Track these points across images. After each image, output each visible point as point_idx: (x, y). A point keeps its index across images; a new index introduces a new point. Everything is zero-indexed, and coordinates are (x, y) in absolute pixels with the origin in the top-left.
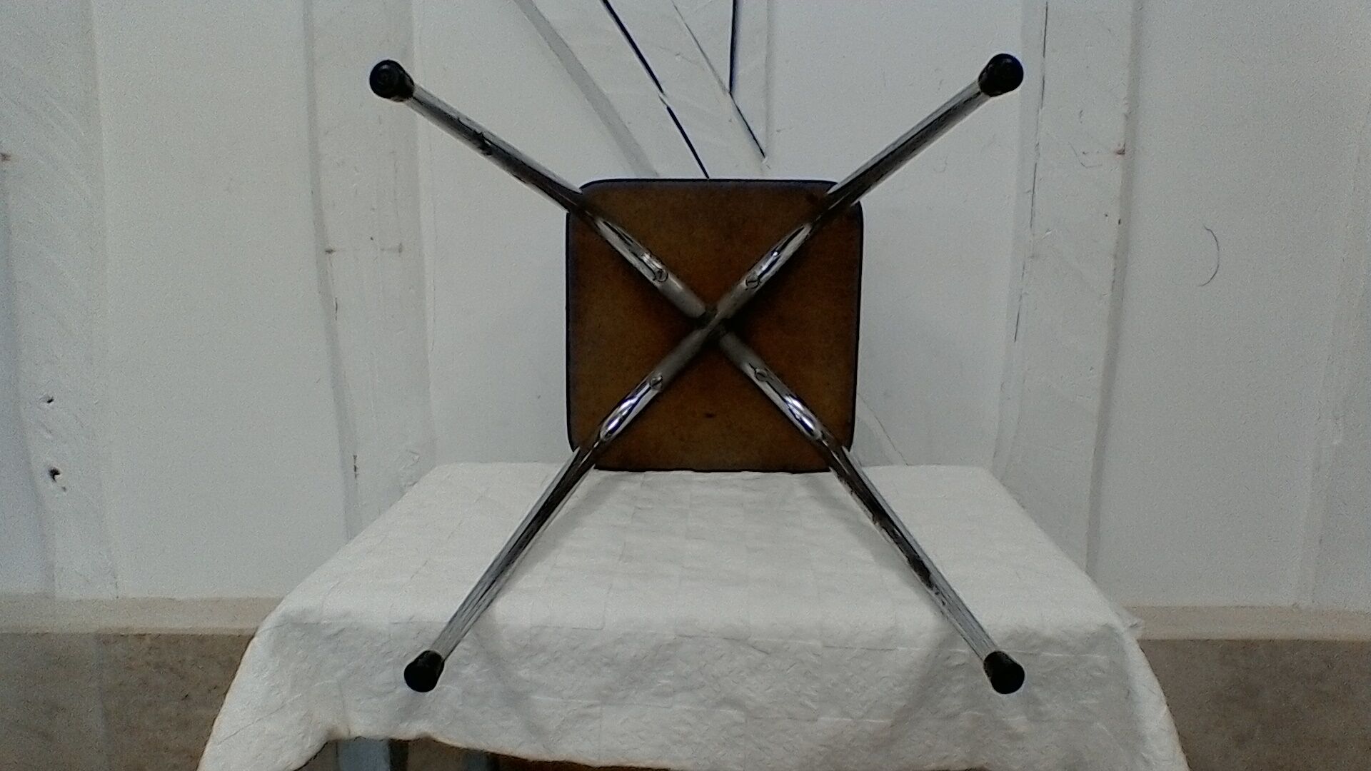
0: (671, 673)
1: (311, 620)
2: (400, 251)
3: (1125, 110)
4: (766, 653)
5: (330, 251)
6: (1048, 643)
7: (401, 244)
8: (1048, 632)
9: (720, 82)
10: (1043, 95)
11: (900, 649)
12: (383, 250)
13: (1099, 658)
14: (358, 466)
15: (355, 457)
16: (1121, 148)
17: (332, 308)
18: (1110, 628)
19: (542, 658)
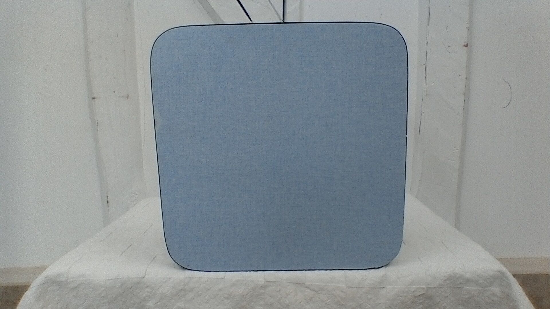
0: (262, 303)
1: (62, 279)
2: (128, 97)
3: (468, 26)
4: (315, 291)
5: (94, 98)
6: (468, 281)
7: (128, 95)
8: (468, 276)
9: (278, 14)
10: (429, 19)
11: (388, 287)
12: (119, 97)
13: (496, 290)
14: (109, 201)
15: (107, 197)
16: (466, 44)
17: (96, 125)
18: (502, 273)
19: (191, 296)
